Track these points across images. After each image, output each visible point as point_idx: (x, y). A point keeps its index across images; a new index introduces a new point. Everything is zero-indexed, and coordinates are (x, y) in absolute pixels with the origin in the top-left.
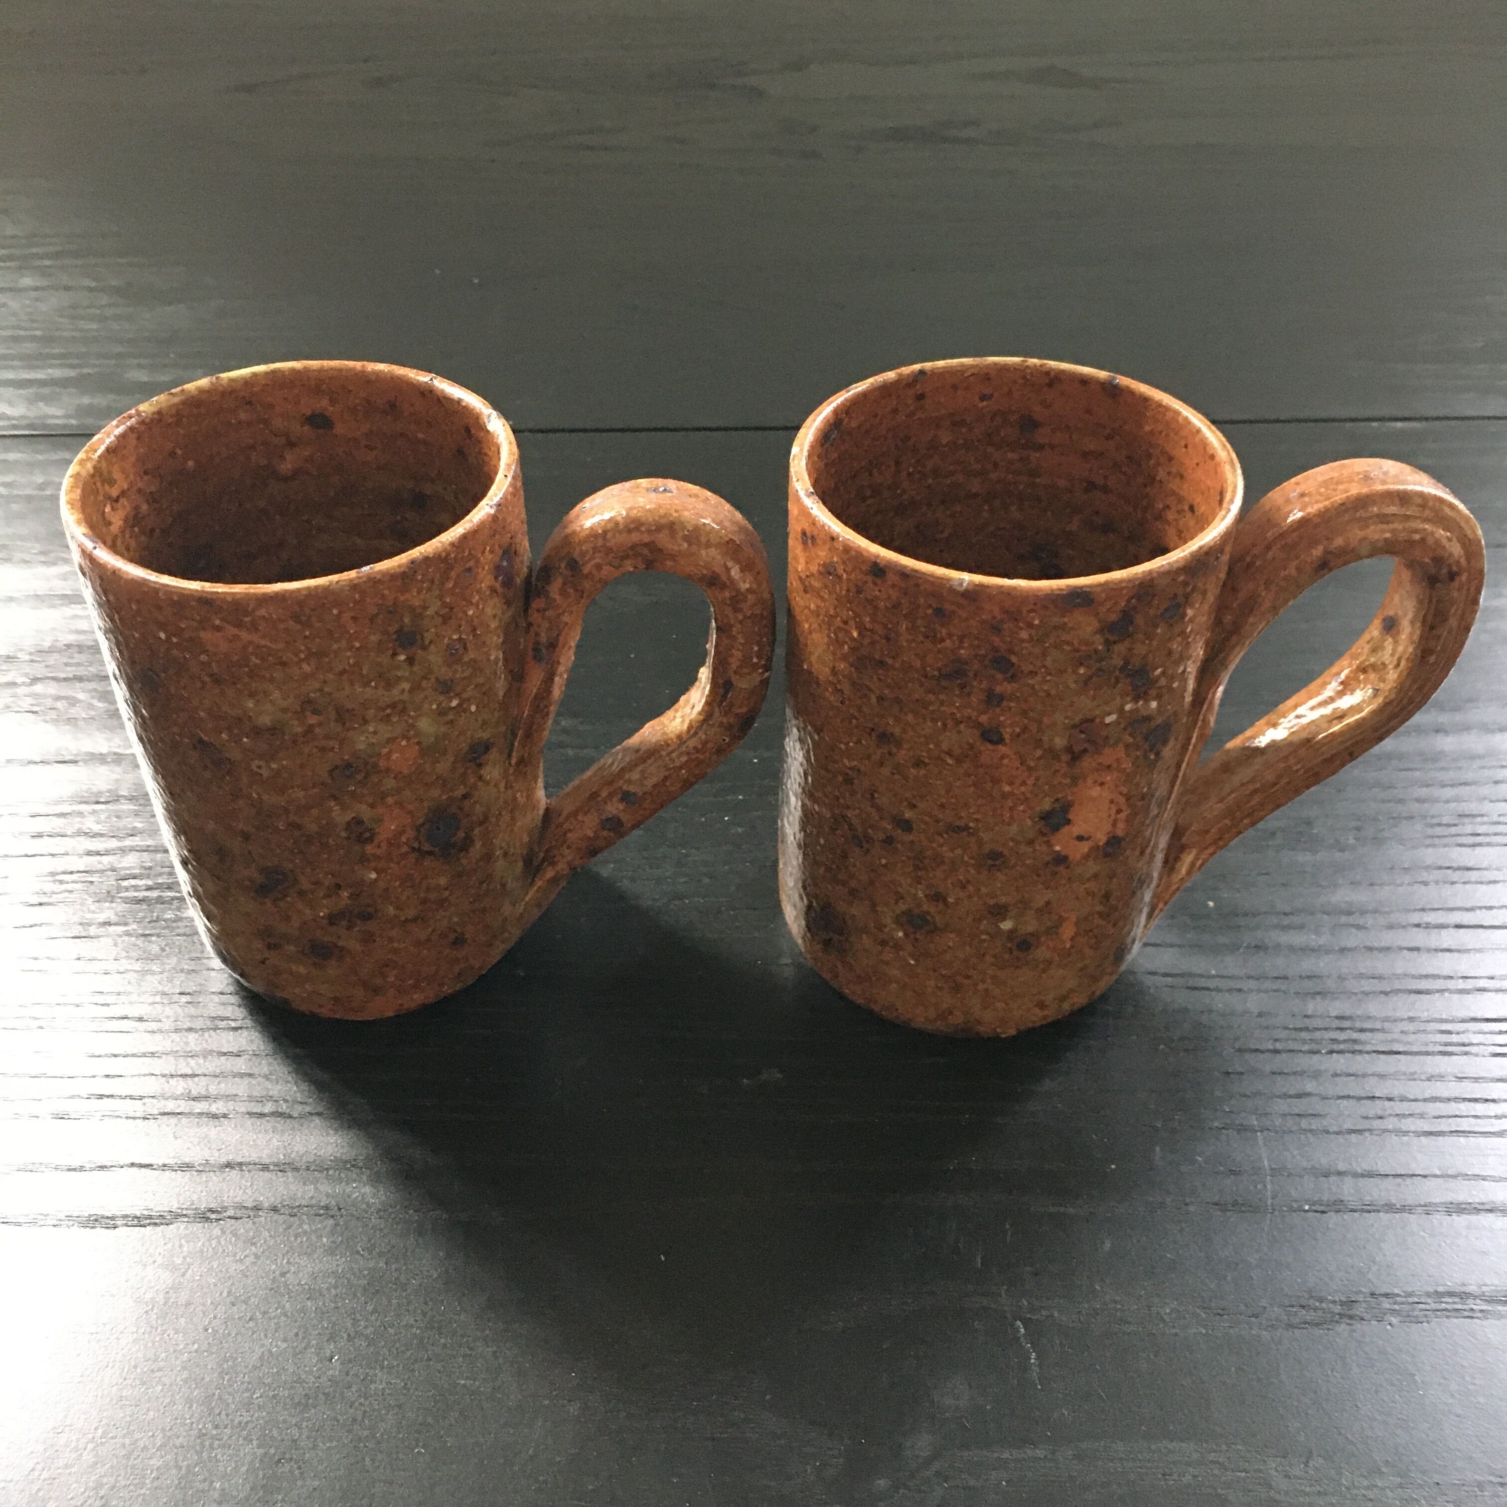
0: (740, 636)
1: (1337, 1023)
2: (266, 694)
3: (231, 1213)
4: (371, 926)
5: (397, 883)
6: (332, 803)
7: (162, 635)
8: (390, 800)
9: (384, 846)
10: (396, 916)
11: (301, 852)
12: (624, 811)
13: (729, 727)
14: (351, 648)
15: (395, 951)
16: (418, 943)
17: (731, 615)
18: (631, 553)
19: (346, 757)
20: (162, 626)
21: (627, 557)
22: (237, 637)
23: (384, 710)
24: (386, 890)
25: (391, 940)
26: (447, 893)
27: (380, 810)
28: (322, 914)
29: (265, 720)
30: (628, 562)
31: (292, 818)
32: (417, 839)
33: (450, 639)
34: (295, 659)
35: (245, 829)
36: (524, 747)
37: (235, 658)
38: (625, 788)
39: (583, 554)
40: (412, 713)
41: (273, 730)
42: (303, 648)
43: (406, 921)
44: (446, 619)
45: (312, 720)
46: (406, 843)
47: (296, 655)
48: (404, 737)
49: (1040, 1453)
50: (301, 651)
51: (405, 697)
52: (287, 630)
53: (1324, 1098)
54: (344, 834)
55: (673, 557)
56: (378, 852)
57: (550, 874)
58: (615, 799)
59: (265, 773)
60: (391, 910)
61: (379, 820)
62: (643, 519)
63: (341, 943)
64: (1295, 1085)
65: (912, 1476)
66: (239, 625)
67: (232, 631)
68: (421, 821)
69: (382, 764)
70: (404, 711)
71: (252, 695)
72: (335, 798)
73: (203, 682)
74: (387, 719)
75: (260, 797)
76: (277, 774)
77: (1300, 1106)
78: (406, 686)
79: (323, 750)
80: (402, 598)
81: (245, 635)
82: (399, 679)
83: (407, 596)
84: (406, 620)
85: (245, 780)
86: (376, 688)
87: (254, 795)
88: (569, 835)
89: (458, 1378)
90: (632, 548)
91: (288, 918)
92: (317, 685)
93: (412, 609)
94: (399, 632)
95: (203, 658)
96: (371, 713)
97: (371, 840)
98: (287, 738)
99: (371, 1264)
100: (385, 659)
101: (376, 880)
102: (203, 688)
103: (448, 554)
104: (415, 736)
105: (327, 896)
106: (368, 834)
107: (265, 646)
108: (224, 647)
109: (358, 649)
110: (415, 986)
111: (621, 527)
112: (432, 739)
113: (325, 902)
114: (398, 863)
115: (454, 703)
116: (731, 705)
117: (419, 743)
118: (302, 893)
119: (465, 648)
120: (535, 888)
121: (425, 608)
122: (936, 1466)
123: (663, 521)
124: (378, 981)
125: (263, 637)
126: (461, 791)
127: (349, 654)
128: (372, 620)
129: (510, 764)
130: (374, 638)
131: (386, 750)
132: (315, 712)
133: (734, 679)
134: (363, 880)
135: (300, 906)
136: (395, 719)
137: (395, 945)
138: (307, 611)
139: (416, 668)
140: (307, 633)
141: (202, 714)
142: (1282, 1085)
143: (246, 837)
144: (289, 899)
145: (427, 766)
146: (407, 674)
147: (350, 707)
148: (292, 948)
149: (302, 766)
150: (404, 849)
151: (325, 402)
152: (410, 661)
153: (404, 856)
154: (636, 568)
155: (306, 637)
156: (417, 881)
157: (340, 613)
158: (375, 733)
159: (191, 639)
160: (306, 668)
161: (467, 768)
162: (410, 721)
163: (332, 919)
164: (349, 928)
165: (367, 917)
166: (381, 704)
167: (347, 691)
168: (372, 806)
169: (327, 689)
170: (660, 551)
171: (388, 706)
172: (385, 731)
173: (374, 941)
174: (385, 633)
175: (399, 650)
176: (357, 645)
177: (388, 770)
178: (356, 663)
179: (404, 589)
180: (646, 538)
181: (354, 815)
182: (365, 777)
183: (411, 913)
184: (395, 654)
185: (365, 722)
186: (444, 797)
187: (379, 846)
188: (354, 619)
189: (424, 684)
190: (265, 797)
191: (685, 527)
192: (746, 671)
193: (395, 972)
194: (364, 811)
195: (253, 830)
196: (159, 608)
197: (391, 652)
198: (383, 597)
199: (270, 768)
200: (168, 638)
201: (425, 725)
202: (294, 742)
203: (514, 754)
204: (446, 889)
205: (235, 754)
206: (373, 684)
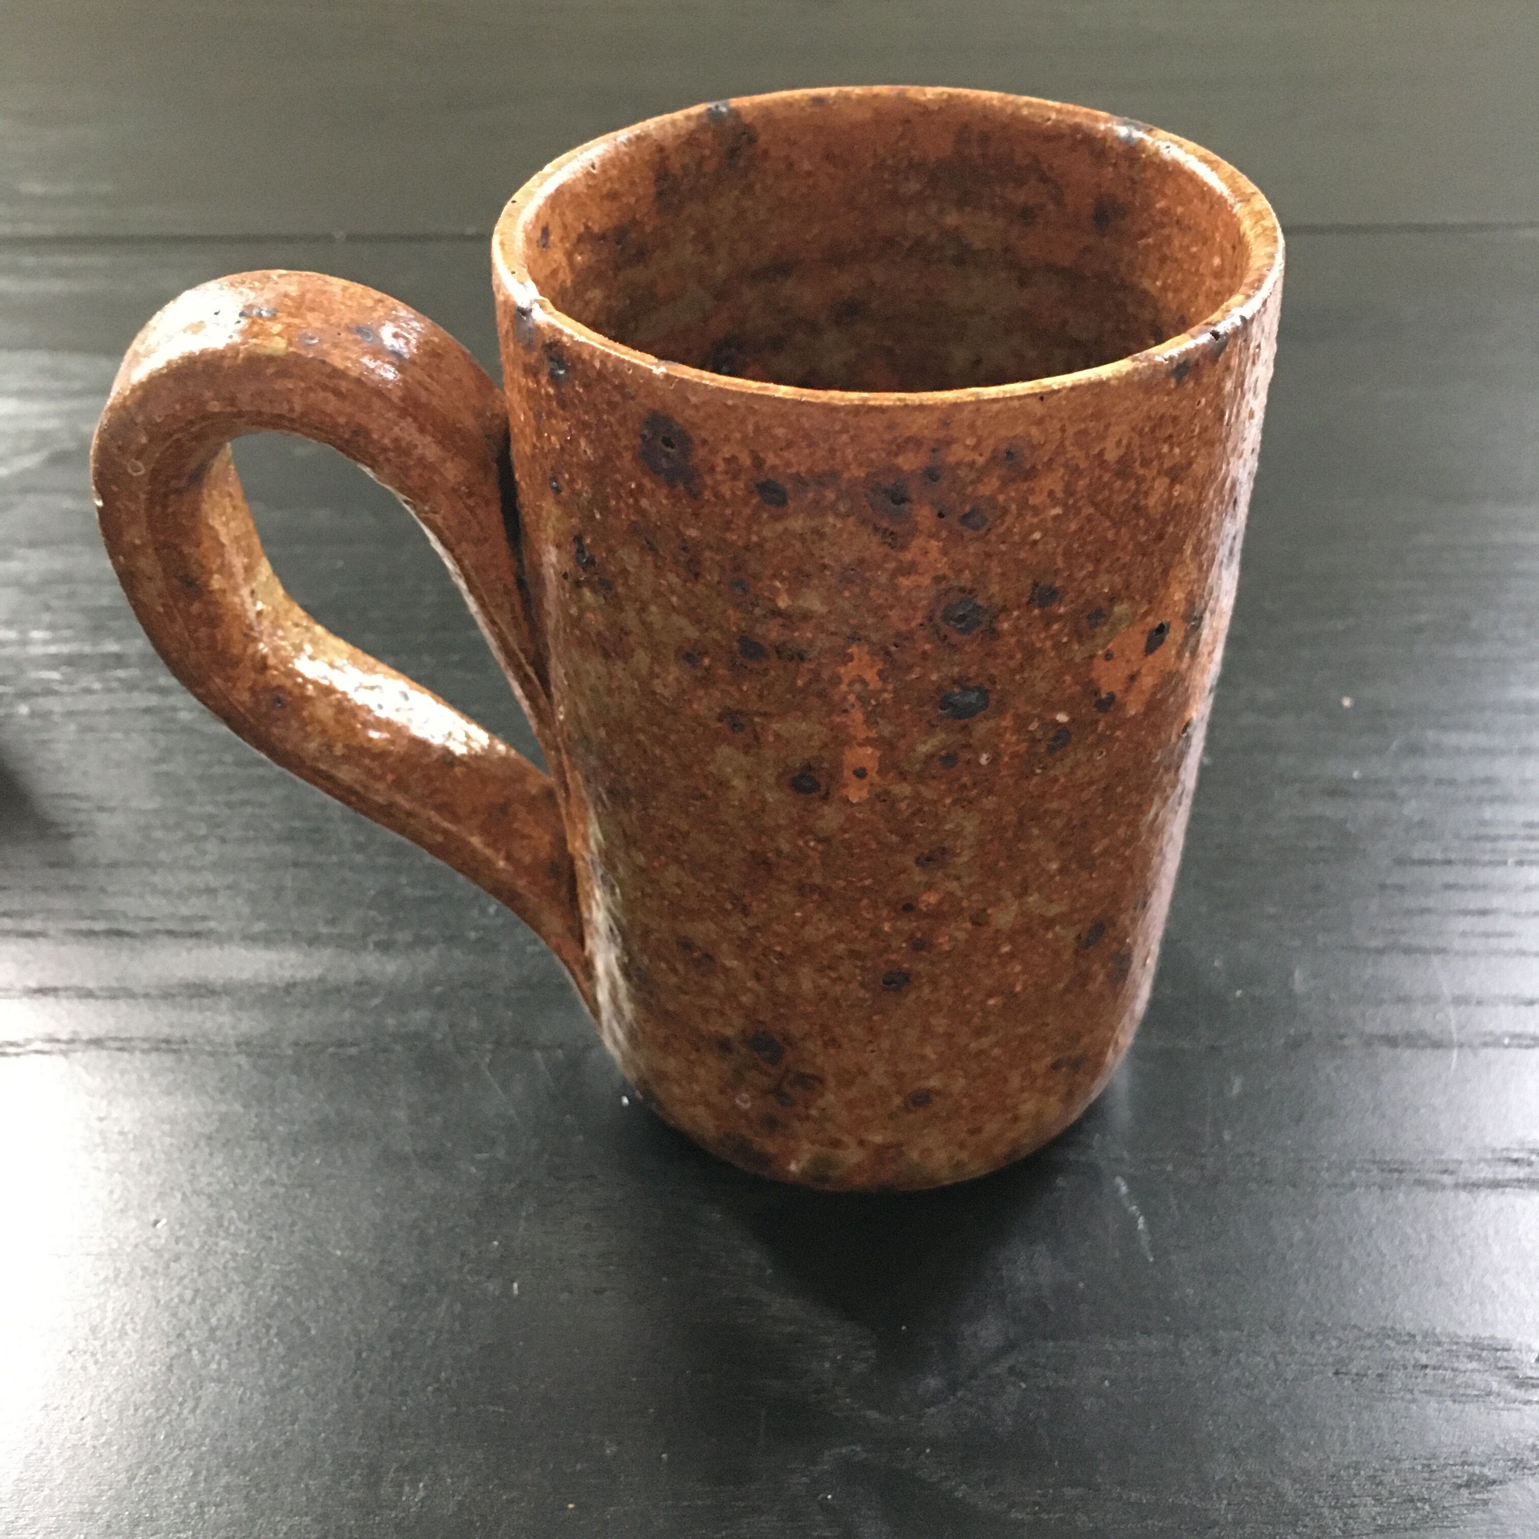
1: (1523, 832)
3: (38, 1045)
49: (1155, 1344)
53: (1516, 915)
64: (1475, 901)
65: (973, 1376)
77: (1483, 924)
89: (335, 1248)
99: (223, 1108)
122: (1006, 1363)
142: (1459, 900)
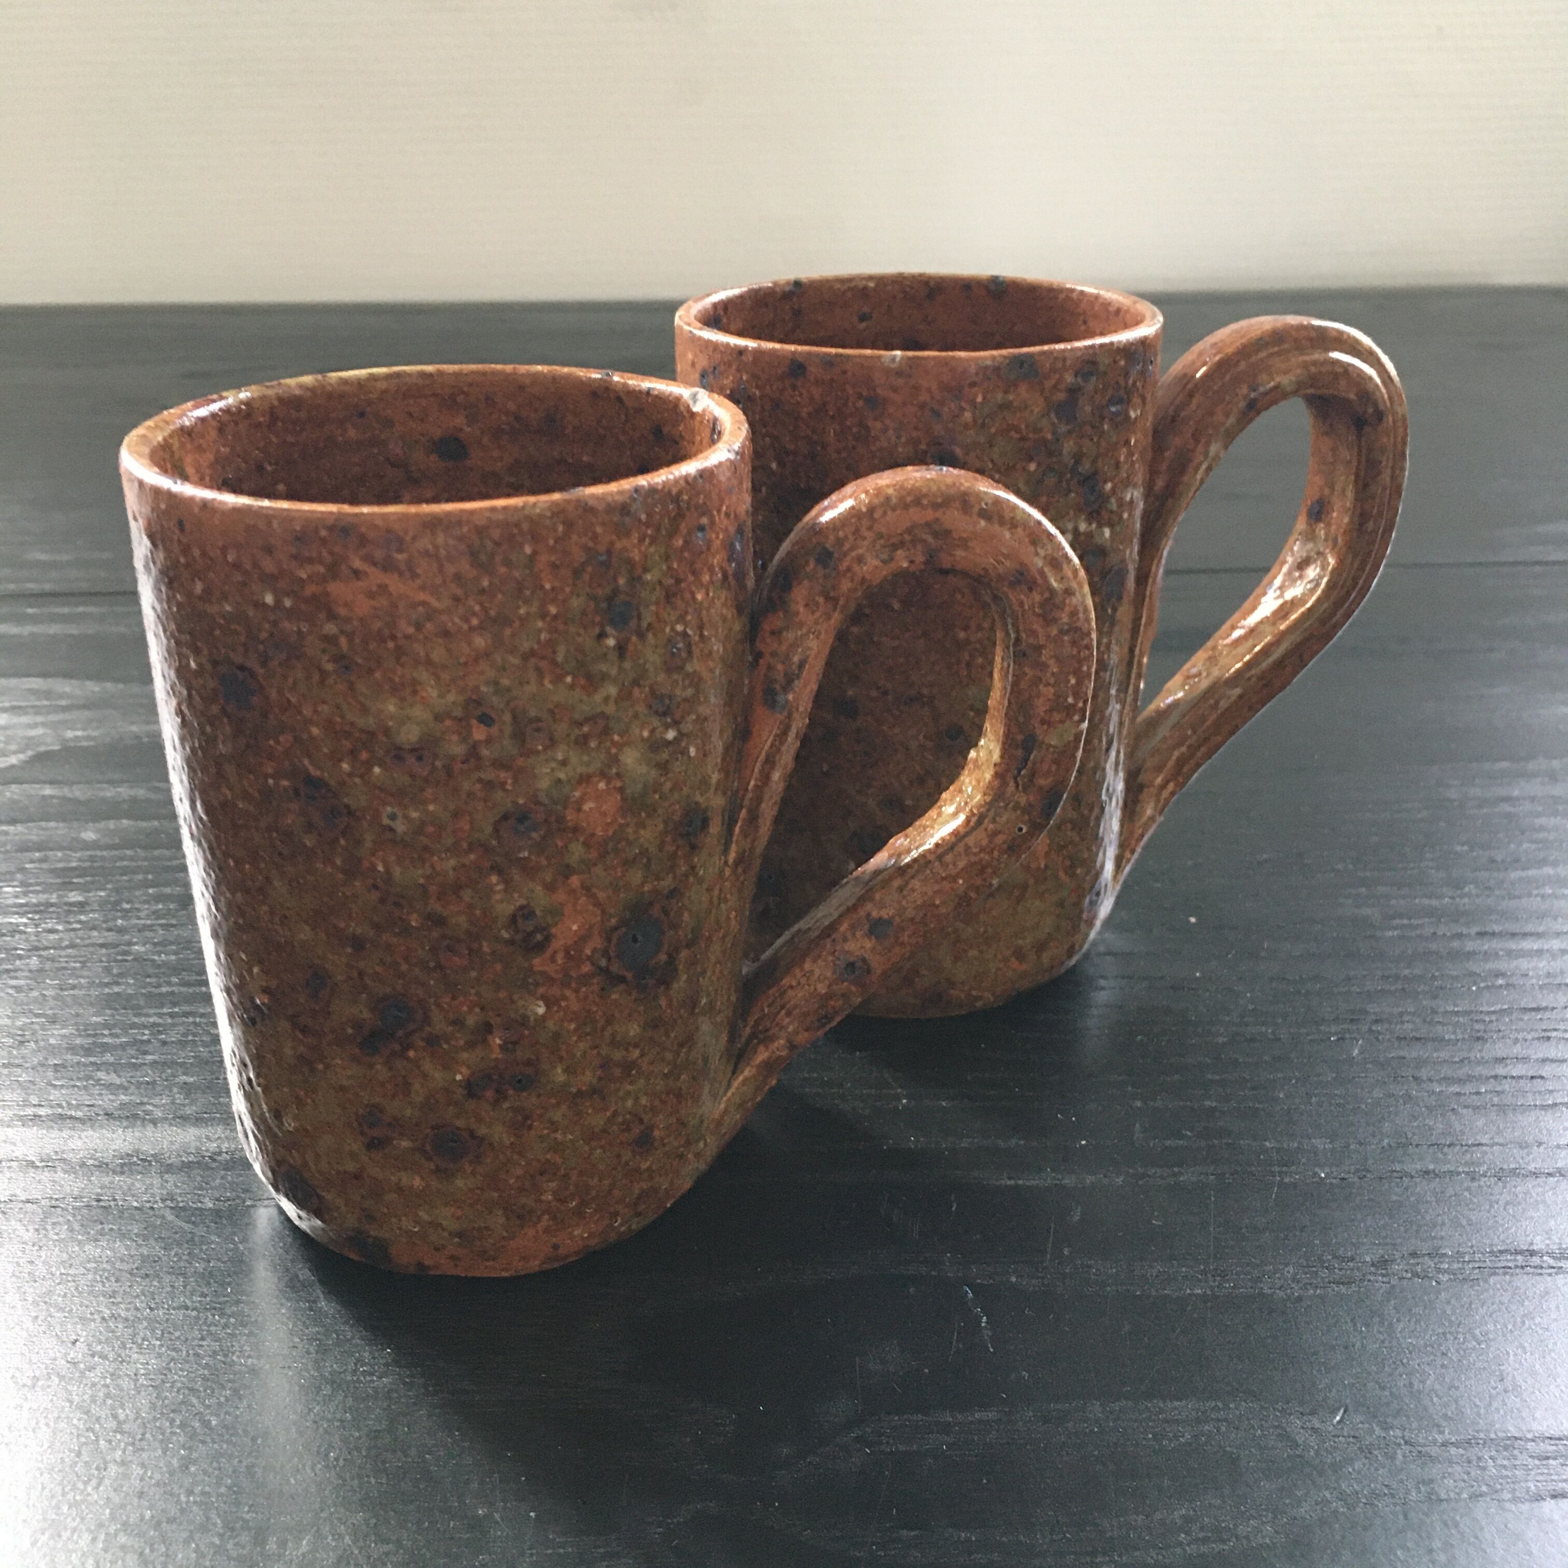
0: (1052, 662)
2: (415, 686)
4: (530, 1100)
5: (573, 1026)
6: (494, 879)
7: (269, 599)
8: (575, 881)
9: (560, 959)
10: (566, 1085)
11: (440, 967)
12: (873, 949)
13: (1027, 810)
14: (543, 615)
15: (557, 1147)
16: (591, 1136)
17: (1041, 631)
18: (907, 537)
19: (521, 801)
20: (269, 580)
21: (902, 544)
22: (383, 588)
23: (580, 724)
24: (556, 1036)
25: (554, 1126)
26: (636, 1053)
27: (561, 896)
28: (459, 1077)
29: (410, 735)
30: (900, 553)
31: (436, 906)
32: (605, 953)
33: (673, 629)
34: (465, 627)
35: (359, 931)
36: (746, 836)
37: (377, 625)
38: (875, 914)
39: (840, 542)
40: (616, 738)
41: (418, 752)
42: (477, 608)
43: (580, 1093)
44: (669, 596)
45: (479, 733)
46: (589, 958)
47: (467, 620)
48: (603, 775)
50: (474, 614)
51: (610, 709)
52: (458, 577)
54: (505, 935)
55: (964, 543)
56: (550, 969)
57: (762, 1055)
58: (859, 934)
59: (400, 827)
60: (559, 1075)
61: (556, 912)
62: (924, 490)
63: (482, 1131)
65: (823, 1444)
66: (388, 566)
67: (376, 576)
68: (614, 921)
69: (570, 816)
70: (606, 732)
71: (395, 690)
72: (497, 869)
73: (322, 672)
74: (582, 742)
75: (388, 871)
76: (419, 829)
78: (613, 691)
79: (489, 785)
80: (619, 545)
81: (395, 584)
82: (604, 677)
83: (624, 542)
84: (622, 581)
85: (369, 839)
86: (572, 687)
87: (380, 868)
88: (790, 993)
90: (909, 531)
91: (406, 1087)
92: (491, 673)
93: (630, 562)
94: (610, 599)
95: (330, 628)
96: (561, 729)
97: (540, 947)
98: (438, 764)
99: (145, 1250)
100: (586, 639)
101: (544, 1018)
102: (322, 682)
103: (680, 493)
104: (618, 775)
105: (471, 1045)
106: (539, 937)
107: (423, 603)
108: (363, 607)
109: (555, 617)
110: (579, 1213)
111: (894, 500)
112: (640, 786)
113: (465, 1055)
114: (576, 991)
115: (671, 735)
116: (1033, 775)
117: (621, 790)
118: (433, 1041)
119: (690, 653)
120: (741, 1078)
121: (646, 570)
122: (853, 1434)
123: (952, 491)
124: (528, 1201)
125: (423, 588)
126: (668, 883)
127: (540, 624)
128: (577, 573)
129: (726, 863)
130: (576, 603)
131: (577, 794)
132: (486, 720)
133: (1039, 731)
134: (525, 1018)
135: (427, 1066)
136: (593, 744)
137: (559, 1136)
138: (489, 545)
139: (627, 665)
140: (485, 583)
141: (315, 731)
143: (358, 944)
144: (411, 1054)
145: (630, 830)
146: (614, 672)
147: (533, 713)
148: (405, 1144)
149: (456, 815)
150: (586, 968)
151: (460, 420)
152: (621, 649)
153: (584, 980)
154: (912, 562)
155: (483, 591)
156: (599, 1025)
157: (535, 553)
158: (564, 763)
159: (314, 597)
160: (480, 642)
161: (678, 847)
162: (614, 751)
163: (471, 1089)
164: (496, 1103)
165: (523, 1084)
166: (577, 716)
167: (532, 688)
168: (550, 888)
169: (505, 682)
170: (948, 533)
171: (587, 720)
172: (579, 762)
173: (530, 1127)
174: (592, 597)
175: (609, 629)
176: (553, 610)
177: (576, 830)
178: (549, 641)
179: (622, 532)
180: (930, 515)
181: (522, 902)
182: (544, 838)
183: (588, 1078)
184: (602, 636)
185: (552, 743)
186: (646, 888)
187: (553, 959)
188: (554, 567)
189: (636, 692)
190: (397, 871)
191: (982, 499)
192: (1057, 716)
193: (553, 1185)
194: (539, 896)
195: (371, 933)
196: (269, 550)
197: (597, 630)
198: (595, 537)
199: (406, 817)
200: (278, 601)
201: (630, 758)
202: (449, 773)
203: (734, 847)
204: (636, 1046)
205: (357, 798)
206: (569, 679)
